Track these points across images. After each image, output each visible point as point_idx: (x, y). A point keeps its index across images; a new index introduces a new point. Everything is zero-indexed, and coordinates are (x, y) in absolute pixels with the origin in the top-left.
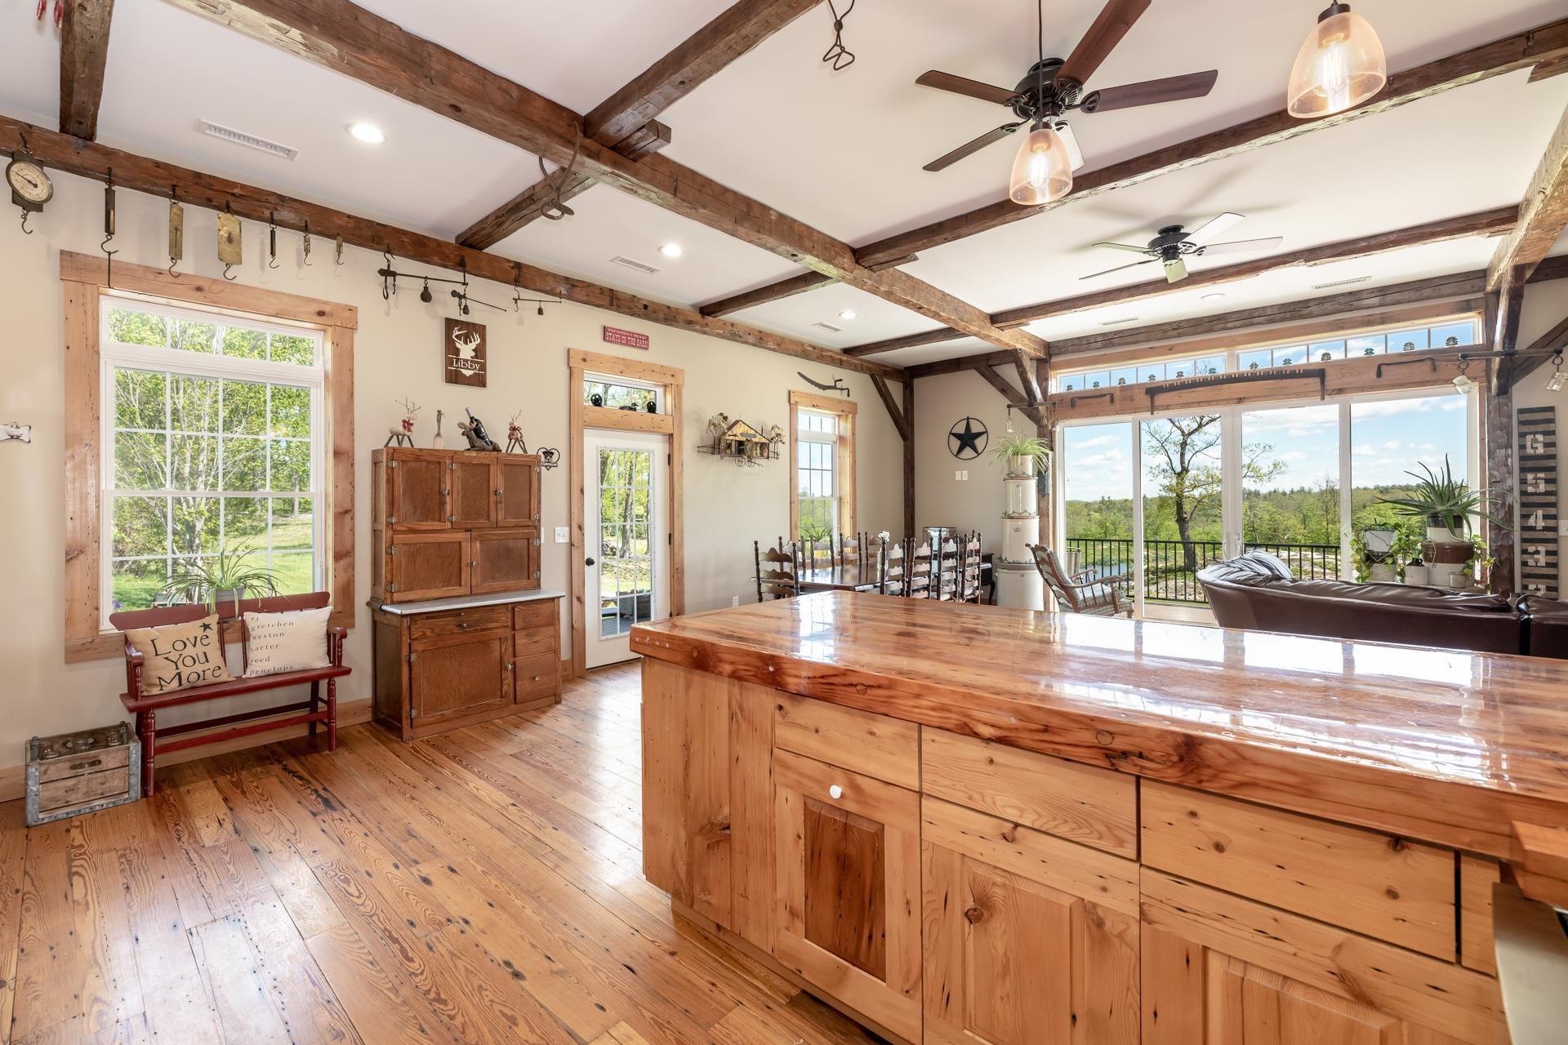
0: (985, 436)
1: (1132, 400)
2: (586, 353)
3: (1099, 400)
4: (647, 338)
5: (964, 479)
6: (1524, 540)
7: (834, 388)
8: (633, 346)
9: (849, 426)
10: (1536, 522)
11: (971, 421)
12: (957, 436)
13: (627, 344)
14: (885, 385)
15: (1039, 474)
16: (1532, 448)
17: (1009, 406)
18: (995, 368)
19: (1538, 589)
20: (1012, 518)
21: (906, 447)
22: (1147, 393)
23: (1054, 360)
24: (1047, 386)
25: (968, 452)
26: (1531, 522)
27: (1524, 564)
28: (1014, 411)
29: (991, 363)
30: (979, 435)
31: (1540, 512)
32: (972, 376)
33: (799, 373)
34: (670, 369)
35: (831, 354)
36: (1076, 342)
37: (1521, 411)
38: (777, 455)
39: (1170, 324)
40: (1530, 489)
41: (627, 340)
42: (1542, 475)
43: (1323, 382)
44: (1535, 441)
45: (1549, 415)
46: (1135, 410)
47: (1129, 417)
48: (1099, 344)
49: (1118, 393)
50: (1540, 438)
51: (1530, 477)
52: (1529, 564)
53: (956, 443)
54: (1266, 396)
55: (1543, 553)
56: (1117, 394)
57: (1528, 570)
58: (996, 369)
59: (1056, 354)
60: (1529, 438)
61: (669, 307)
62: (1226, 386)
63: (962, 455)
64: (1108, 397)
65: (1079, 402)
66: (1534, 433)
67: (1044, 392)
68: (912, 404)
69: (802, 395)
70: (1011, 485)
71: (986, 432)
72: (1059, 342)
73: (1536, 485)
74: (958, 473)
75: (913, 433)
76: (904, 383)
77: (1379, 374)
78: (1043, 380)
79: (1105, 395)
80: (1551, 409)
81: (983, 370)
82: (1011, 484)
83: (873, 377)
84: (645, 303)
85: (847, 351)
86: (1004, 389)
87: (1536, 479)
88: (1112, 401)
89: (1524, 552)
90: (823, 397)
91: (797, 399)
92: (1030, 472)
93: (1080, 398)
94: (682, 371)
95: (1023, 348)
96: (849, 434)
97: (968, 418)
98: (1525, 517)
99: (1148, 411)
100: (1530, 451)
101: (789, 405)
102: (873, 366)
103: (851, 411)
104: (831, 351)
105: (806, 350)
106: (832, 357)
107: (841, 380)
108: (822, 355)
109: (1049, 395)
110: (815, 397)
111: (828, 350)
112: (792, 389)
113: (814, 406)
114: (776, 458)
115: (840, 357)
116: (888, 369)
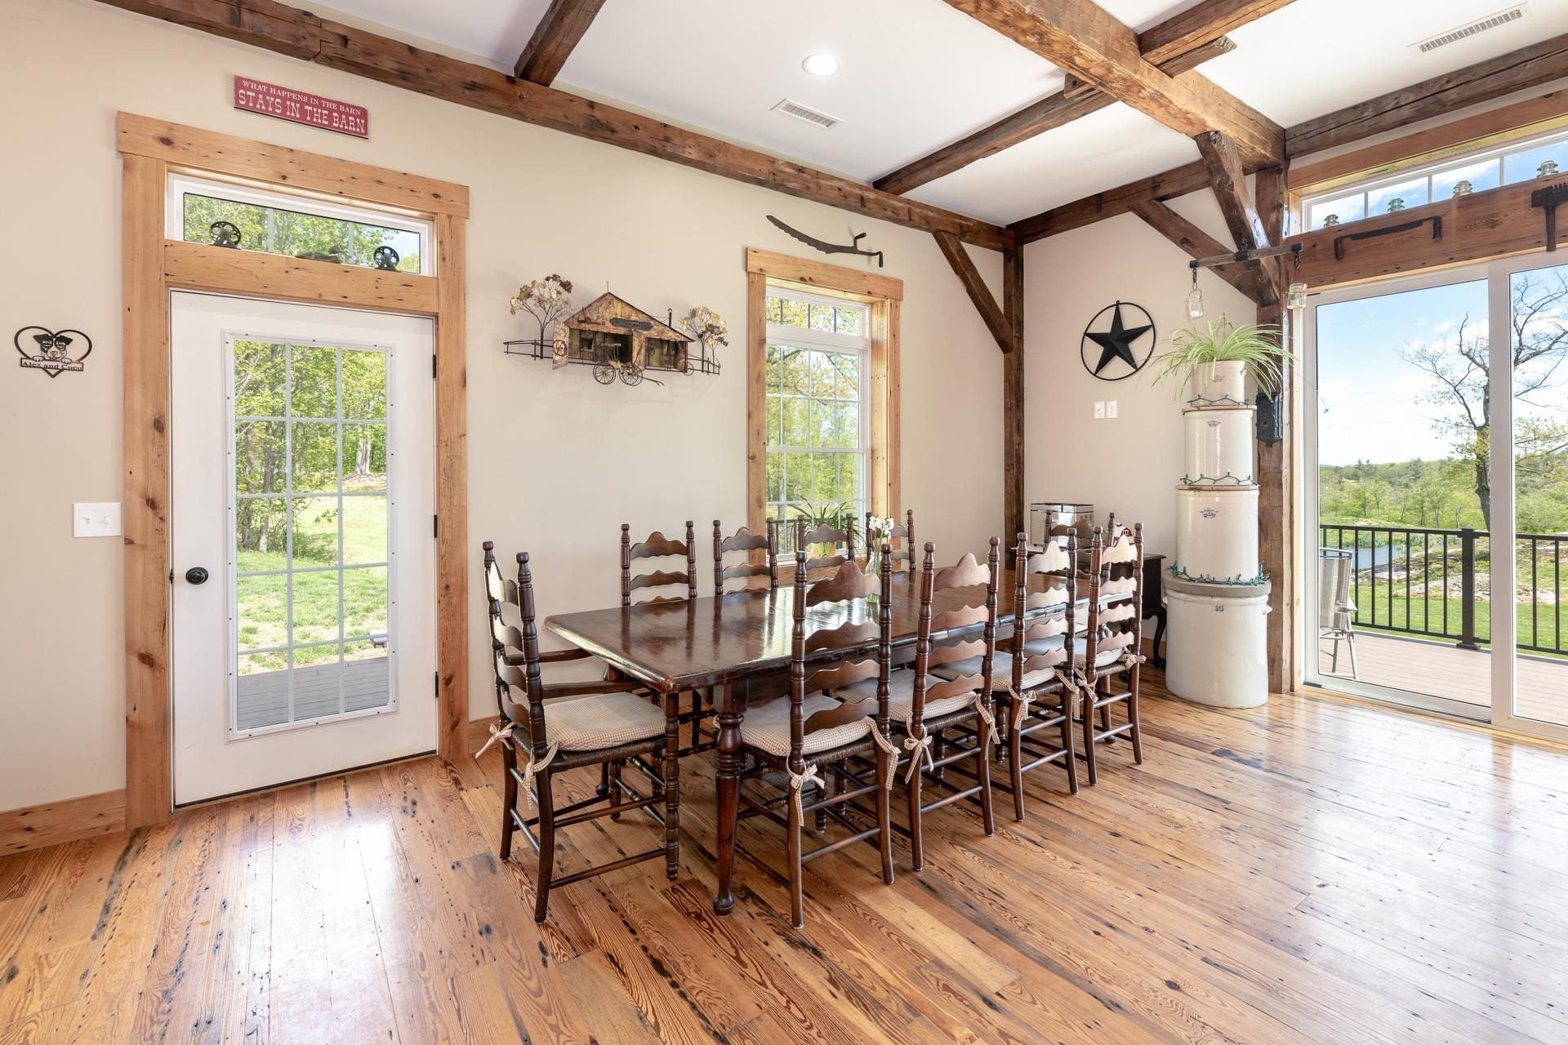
0: (1150, 332)
1: (1493, 224)
2: (172, 127)
3: (1404, 235)
4: (364, 113)
5: (1110, 416)
7: (853, 250)
8: (321, 127)
9: (886, 321)
11: (1124, 309)
12: (1097, 338)
13: (303, 119)
14: (961, 251)
15: (1261, 400)
17: (1193, 265)
18: (1168, 203)
20: (1198, 489)
21: (1008, 365)
22: (1534, 205)
23: (1296, 165)
24: (1279, 222)
25: (1117, 366)
28: (1203, 272)
29: (1161, 192)
30: (1137, 333)
32: (1128, 224)
33: (771, 218)
34: (429, 182)
35: (840, 184)
38: (709, 366)
41: (303, 112)
46: (1500, 248)
47: (1481, 265)
48: (1406, 112)
49: (1455, 213)
53: (1095, 351)
56: (1451, 220)
58: (1173, 204)
59: (1302, 153)
61: (411, 49)
63: (1106, 373)
64: (1428, 227)
65: (1351, 246)
67: (1274, 232)
68: (1020, 289)
69: (773, 257)
70: (1198, 422)
71: (1153, 326)
72: (1307, 124)
74: (1098, 406)
75: (1020, 339)
76: (1003, 250)
78: (1271, 210)
79: (1419, 223)
81: (1147, 208)
82: (1198, 420)
83: (938, 236)
84: (343, 32)
85: (880, 184)
86: (1187, 237)
88: (1438, 231)
90: (825, 266)
91: (764, 265)
92: (1240, 396)
93: (1354, 237)
94: (464, 190)
95: (1221, 128)
96: (884, 336)
97: (1118, 304)
99: (1539, 244)
101: (745, 273)
102: (936, 216)
103: (888, 294)
104: (840, 180)
105: (780, 171)
106: (840, 189)
107: (863, 235)
108: (818, 183)
109: (1284, 237)
110: (805, 263)
111: (833, 178)
112: (752, 245)
113: (803, 280)
114: (708, 372)
115: (861, 193)
116: (969, 223)
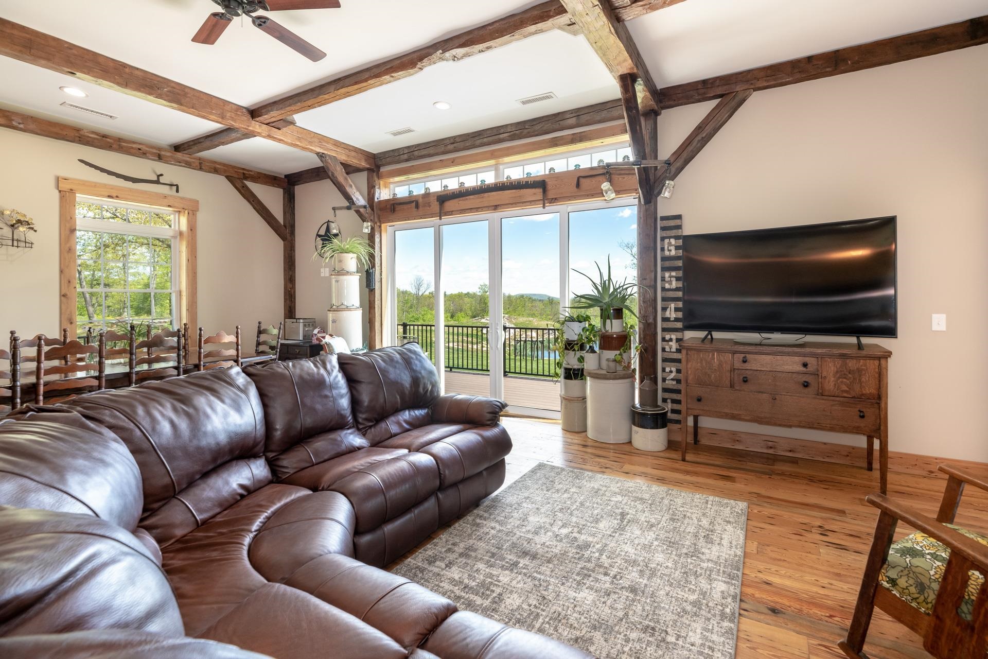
3: (408, 206)
5: (326, 275)
6: (664, 330)
7: (157, 182)
10: (670, 314)
11: (330, 225)
12: (321, 237)
14: (248, 187)
16: (668, 250)
19: (671, 372)
20: (331, 310)
21: (285, 247)
22: (438, 201)
23: (381, 170)
26: (667, 314)
27: (663, 350)
30: (335, 235)
31: (673, 306)
33: (80, 160)
35: (140, 147)
36: (391, 154)
37: (663, 218)
39: (449, 138)
40: (667, 286)
42: (674, 274)
43: (545, 191)
44: (670, 244)
45: (677, 222)
46: (432, 216)
48: (406, 156)
49: (421, 200)
50: (673, 241)
51: (667, 275)
52: (666, 350)
53: (320, 243)
54: (512, 204)
55: (674, 341)
57: (667, 355)
59: (380, 165)
60: (667, 241)
62: (486, 195)
64: (414, 204)
65: (397, 208)
66: (670, 238)
68: (292, 209)
69: (83, 183)
71: (340, 233)
72: (380, 153)
73: (670, 282)
74: (322, 270)
75: (293, 234)
76: (284, 189)
77: (578, 185)
78: (371, 188)
79: (413, 202)
80: (679, 217)
82: (334, 280)
83: (228, 179)
85: (177, 148)
87: (670, 277)
88: (417, 207)
89: (664, 339)
90: (130, 190)
91: (74, 187)
93: (397, 204)
95: (323, 152)
96: (185, 230)
97: (329, 221)
98: (664, 309)
99: (438, 215)
100: (667, 253)
101: (57, 191)
102: (222, 167)
103: (186, 208)
104: (140, 144)
105: (84, 136)
106: (140, 149)
107: (161, 175)
108: (119, 145)
109: (376, 200)
110: (113, 187)
111: (134, 143)
112: (62, 174)
113: (109, 197)
114: (18, 247)
115: (158, 152)
116: (251, 173)
